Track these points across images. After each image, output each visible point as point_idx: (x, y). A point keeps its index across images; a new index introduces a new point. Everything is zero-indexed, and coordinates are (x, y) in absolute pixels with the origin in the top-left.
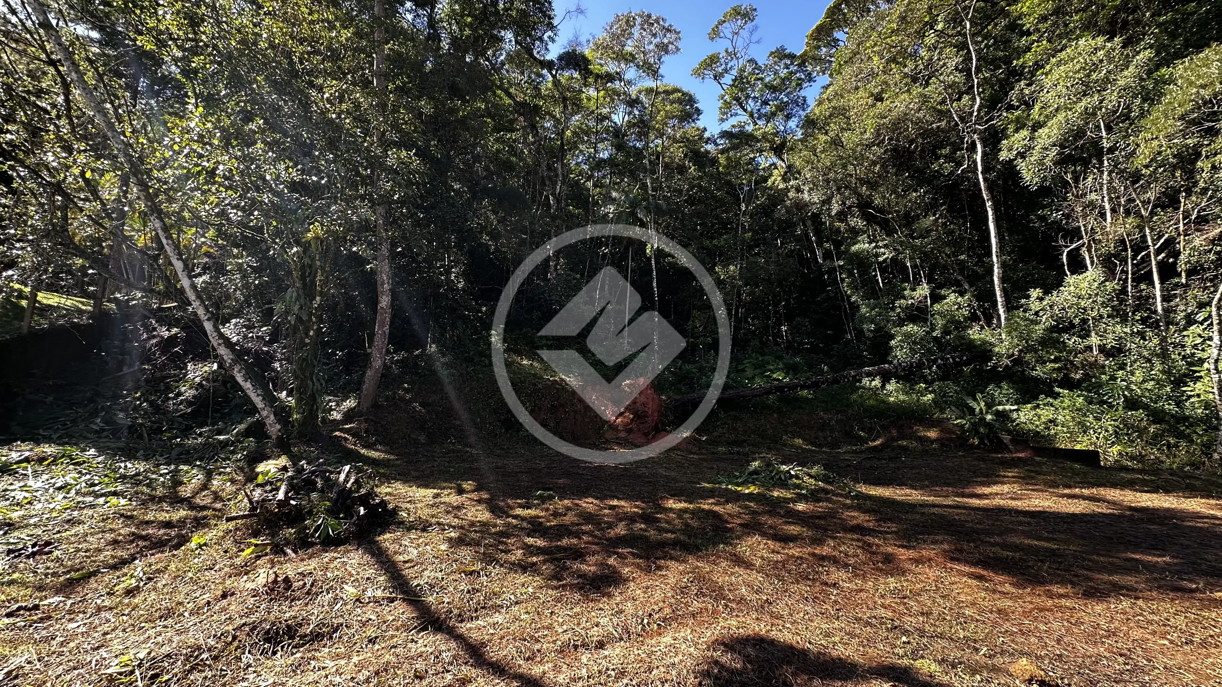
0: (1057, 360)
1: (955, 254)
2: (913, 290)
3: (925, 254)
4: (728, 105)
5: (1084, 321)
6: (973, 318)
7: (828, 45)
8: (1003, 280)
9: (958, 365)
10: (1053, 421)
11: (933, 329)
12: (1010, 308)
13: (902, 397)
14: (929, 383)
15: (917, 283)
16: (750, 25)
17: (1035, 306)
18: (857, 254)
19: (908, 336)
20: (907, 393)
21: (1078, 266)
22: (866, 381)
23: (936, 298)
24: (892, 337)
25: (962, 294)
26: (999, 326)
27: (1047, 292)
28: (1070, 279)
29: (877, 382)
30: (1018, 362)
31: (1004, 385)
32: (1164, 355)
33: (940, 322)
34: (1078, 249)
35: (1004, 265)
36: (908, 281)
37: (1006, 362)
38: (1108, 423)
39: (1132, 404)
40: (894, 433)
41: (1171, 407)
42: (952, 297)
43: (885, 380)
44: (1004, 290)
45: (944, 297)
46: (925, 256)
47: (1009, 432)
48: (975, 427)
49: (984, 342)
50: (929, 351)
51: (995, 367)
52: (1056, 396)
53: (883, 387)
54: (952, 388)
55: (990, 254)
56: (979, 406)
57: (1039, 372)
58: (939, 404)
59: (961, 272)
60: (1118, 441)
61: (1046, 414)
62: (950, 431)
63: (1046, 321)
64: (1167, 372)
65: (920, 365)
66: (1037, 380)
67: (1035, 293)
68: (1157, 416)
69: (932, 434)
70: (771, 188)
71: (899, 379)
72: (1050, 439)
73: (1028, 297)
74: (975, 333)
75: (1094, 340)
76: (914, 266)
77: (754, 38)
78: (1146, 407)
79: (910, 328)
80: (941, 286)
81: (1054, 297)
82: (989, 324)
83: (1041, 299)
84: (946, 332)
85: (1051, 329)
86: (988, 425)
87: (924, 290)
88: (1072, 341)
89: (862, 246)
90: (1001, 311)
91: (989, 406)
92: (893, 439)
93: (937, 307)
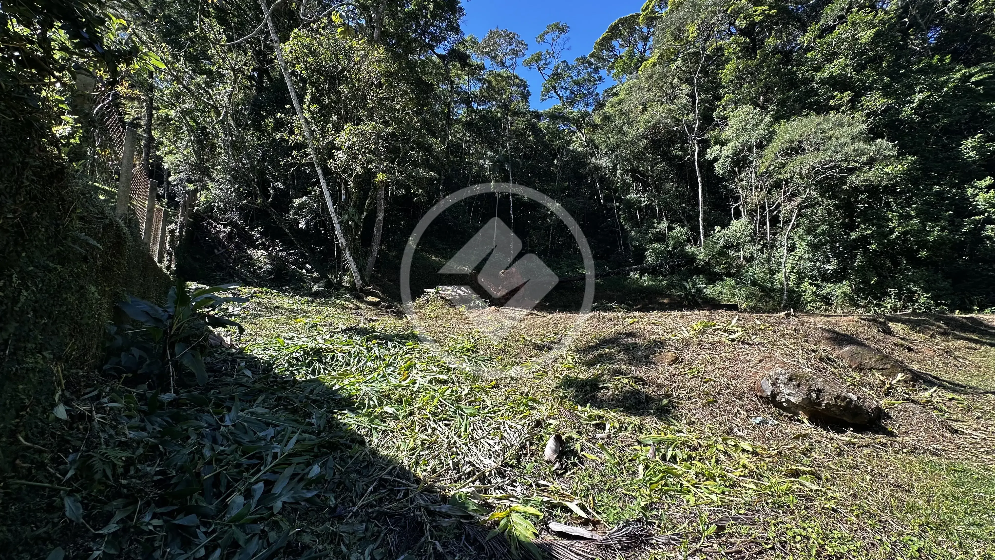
0: (726, 263)
1: (680, 203)
2: (659, 223)
3: (666, 203)
4: (547, 90)
5: (738, 244)
6: (688, 241)
7: (608, 49)
8: (704, 221)
9: (679, 265)
10: (721, 293)
11: (668, 246)
12: (706, 235)
13: (651, 283)
14: (665, 276)
15: (660, 220)
16: (563, 36)
17: (717, 235)
18: (629, 201)
19: (655, 249)
20: (653, 281)
21: (738, 215)
22: (632, 274)
23: (670, 229)
24: (646, 250)
25: (683, 227)
26: (700, 246)
27: (723, 228)
28: (734, 222)
29: (637, 276)
30: (708, 264)
31: (701, 276)
32: (769, 261)
33: (672, 242)
34: (738, 206)
35: (704, 212)
36: (656, 218)
37: (702, 263)
38: (743, 292)
39: (754, 283)
40: (647, 301)
41: (769, 285)
42: (678, 228)
43: (642, 275)
44: (704, 226)
45: (674, 228)
46: (666, 205)
47: (701, 298)
48: (686, 295)
49: (693, 254)
50: (665, 258)
51: (697, 266)
52: (722, 280)
53: (641, 278)
54: (676, 278)
55: (698, 205)
56: (689, 285)
57: (717, 269)
58: (670, 286)
59: (683, 214)
60: (747, 301)
61: (719, 289)
62: (674, 299)
63: (722, 243)
64: (769, 269)
65: (661, 266)
66: (716, 273)
67: (718, 228)
68: (763, 289)
69: (666, 301)
70: (573, 151)
71: (649, 273)
72: (719, 301)
73: (714, 230)
74: (689, 249)
75: (741, 253)
76: (660, 210)
77: (567, 46)
78: (759, 285)
79: (656, 245)
80: (672, 222)
81: (726, 231)
82: (696, 244)
83: (720, 232)
84: (674, 248)
85: (724, 247)
86: (693, 296)
87: (664, 224)
88: (732, 253)
89: (632, 196)
90: (702, 237)
91: (693, 286)
92: (647, 305)
93: (671, 233)
